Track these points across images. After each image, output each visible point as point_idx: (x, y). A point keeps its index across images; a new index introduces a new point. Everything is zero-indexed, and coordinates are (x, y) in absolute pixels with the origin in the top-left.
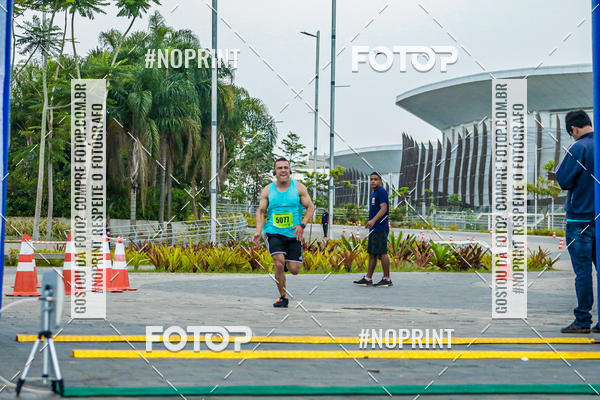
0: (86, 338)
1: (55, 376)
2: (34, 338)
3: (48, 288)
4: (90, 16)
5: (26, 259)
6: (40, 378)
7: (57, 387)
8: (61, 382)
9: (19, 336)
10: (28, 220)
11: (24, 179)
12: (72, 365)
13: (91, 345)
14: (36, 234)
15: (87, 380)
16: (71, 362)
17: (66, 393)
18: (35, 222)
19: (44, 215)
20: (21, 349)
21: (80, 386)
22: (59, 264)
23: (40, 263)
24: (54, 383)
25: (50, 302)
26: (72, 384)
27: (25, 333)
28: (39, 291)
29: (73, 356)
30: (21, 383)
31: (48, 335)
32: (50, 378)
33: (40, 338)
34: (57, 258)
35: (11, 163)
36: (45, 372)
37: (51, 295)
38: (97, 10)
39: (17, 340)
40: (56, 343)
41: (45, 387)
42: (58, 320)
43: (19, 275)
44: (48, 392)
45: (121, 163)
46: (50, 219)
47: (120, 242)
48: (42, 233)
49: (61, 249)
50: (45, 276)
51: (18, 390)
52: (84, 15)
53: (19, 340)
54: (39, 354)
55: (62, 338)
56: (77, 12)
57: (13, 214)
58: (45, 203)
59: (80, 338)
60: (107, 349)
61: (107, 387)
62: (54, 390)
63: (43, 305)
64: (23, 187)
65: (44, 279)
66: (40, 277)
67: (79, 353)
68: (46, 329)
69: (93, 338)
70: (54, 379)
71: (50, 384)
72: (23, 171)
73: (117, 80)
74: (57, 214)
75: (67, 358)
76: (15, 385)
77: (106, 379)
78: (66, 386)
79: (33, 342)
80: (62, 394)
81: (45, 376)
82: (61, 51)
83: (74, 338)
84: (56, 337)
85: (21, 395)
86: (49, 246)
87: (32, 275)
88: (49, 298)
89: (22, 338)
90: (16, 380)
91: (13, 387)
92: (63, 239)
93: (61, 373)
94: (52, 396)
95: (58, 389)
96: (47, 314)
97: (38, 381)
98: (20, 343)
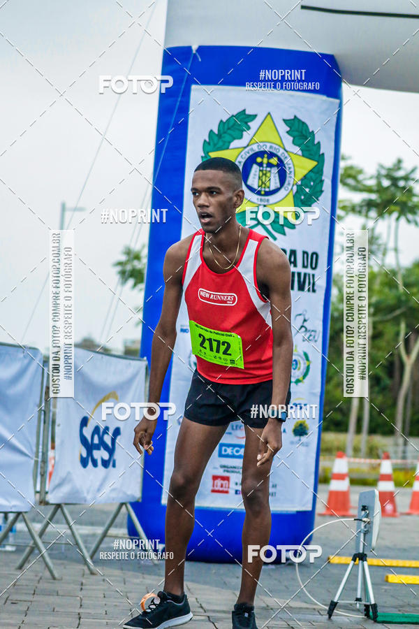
0: (400, 563)
1: (368, 600)
2: (349, 560)
3: (364, 508)
4: (416, 223)
5: (340, 477)
6: (353, 602)
7: (371, 612)
8: (375, 606)
9: (331, 557)
10: (341, 436)
12: (386, 591)
13: (405, 570)
14: (349, 451)
15: (402, 607)
16: (385, 587)
17: (379, 619)
18: (349, 439)
19: (359, 430)
20: (335, 571)
21: (395, 612)
22: (373, 483)
23: (354, 482)
24: (367, 607)
25: (366, 523)
26: (386, 610)
27: (338, 555)
28: (354, 512)
29: (387, 581)
30: (333, 606)
31: (362, 557)
32: (363, 602)
33: (354, 560)
34: (371, 478)
35: (327, 375)
36: (359, 597)
37: (367, 516)
39: (329, 561)
40: (370, 566)
41: (358, 611)
42: (374, 543)
43: (332, 494)
44: (361, 616)
46: (364, 436)
48: (356, 450)
49: (376, 468)
50: (362, 495)
51: (330, 613)
52: (409, 222)
53: (332, 561)
54: (353, 575)
55: (375, 562)
56: (403, 219)
58: (359, 420)
59: (395, 562)
62: (367, 615)
63: (359, 527)
65: (360, 499)
66: (355, 499)
67: (394, 578)
68: (361, 551)
69: (408, 563)
70: (368, 603)
71: (364, 608)
74: (372, 431)
75: (381, 582)
76: (327, 608)
78: (379, 609)
79: (348, 565)
80: (375, 619)
81: (358, 600)
82: (383, 260)
83: (388, 562)
84: (371, 561)
85: (334, 617)
86: (363, 464)
87: (344, 496)
88: (365, 519)
89: (335, 559)
90: (329, 602)
91: (325, 610)
92: (378, 457)
93: (374, 597)
94: (365, 620)
95: (371, 614)
96: (362, 535)
97: (351, 604)
98: (333, 564)
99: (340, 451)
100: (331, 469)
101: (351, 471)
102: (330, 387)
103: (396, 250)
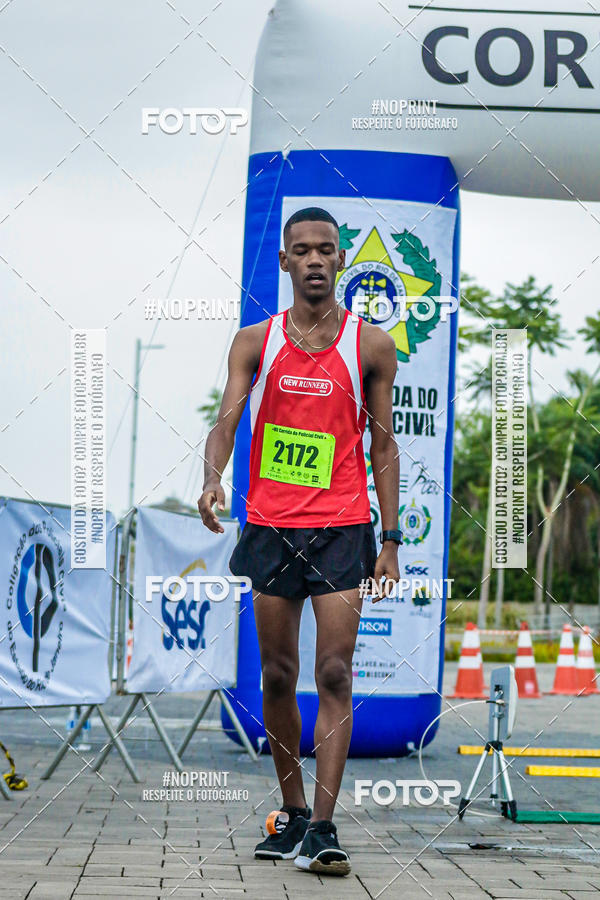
0: (543, 752)
1: (506, 796)
2: (480, 750)
3: (498, 688)
4: (551, 352)
5: (472, 652)
6: (488, 799)
8: (513, 804)
9: (462, 747)
10: (472, 605)
11: (467, 554)
12: (526, 784)
13: (549, 760)
14: (482, 622)
16: (526, 781)
17: (519, 818)
18: (481, 607)
19: (492, 597)
20: (464, 763)
21: (536, 809)
22: (511, 659)
23: (487, 658)
24: (504, 805)
25: (500, 705)
26: (527, 807)
27: (470, 744)
28: (487, 693)
29: (528, 774)
30: (464, 804)
31: (498, 746)
32: (500, 799)
33: (488, 749)
34: (508, 652)
35: (452, 532)
36: (494, 792)
37: (501, 697)
38: (561, 345)
39: (459, 751)
40: (508, 757)
41: (494, 809)
42: (510, 729)
43: (462, 673)
44: (498, 816)
45: (588, 534)
46: (499, 603)
47: (586, 633)
48: (490, 621)
49: (513, 640)
50: (495, 674)
51: (461, 813)
52: (543, 350)
53: (462, 752)
54: (487, 767)
55: (514, 751)
56: (535, 347)
57: (455, 597)
58: (493, 584)
59: (536, 752)
60: (569, 765)
61: (571, 812)
62: (505, 814)
63: (492, 710)
64: (467, 563)
65: (493, 677)
66: (487, 678)
67: (536, 770)
68: (495, 739)
69: (552, 752)
70: (506, 800)
71: (501, 806)
72: (466, 545)
73: (584, 432)
74: (509, 597)
75: (520, 775)
76: (457, 807)
77: (568, 802)
78: (520, 809)
79: (480, 756)
80: (514, 819)
81: (493, 796)
83: (530, 752)
84: (506, 750)
85: (464, 818)
86: (498, 636)
87: (476, 675)
88: (499, 701)
89: (466, 750)
90: (459, 800)
91: (455, 810)
92: (516, 628)
93: (513, 792)
94: (502, 821)
95: (509, 812)
96: (496, 720)
97: (486, 802)
98: (463, 756)
99: (472, 622)
100: (460, 643)
101: (483, 645)
102: (456, 547)
103: (529, 383)
